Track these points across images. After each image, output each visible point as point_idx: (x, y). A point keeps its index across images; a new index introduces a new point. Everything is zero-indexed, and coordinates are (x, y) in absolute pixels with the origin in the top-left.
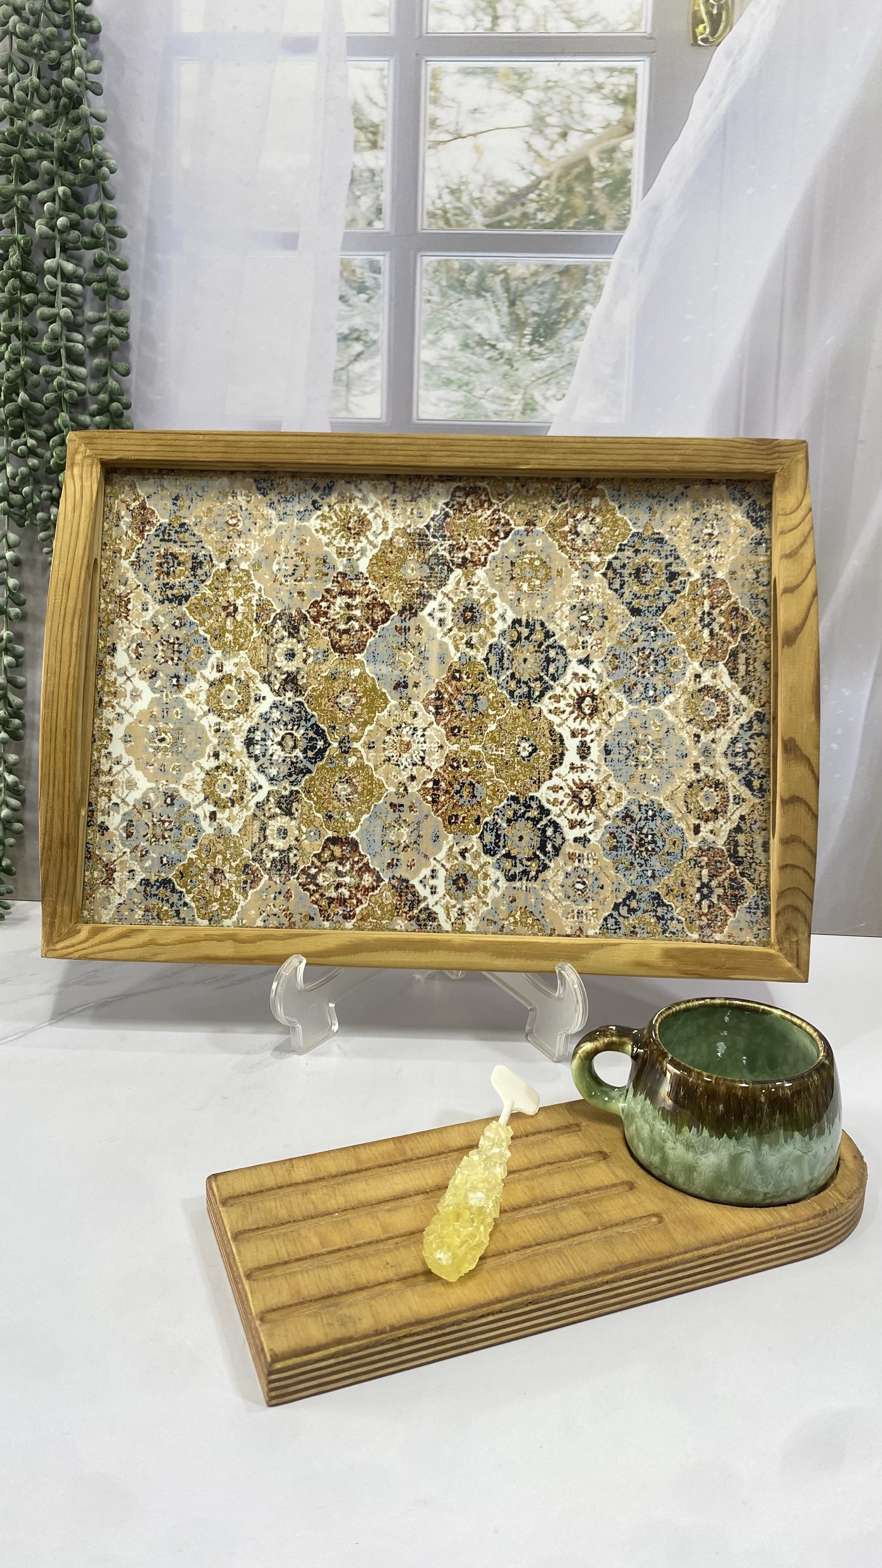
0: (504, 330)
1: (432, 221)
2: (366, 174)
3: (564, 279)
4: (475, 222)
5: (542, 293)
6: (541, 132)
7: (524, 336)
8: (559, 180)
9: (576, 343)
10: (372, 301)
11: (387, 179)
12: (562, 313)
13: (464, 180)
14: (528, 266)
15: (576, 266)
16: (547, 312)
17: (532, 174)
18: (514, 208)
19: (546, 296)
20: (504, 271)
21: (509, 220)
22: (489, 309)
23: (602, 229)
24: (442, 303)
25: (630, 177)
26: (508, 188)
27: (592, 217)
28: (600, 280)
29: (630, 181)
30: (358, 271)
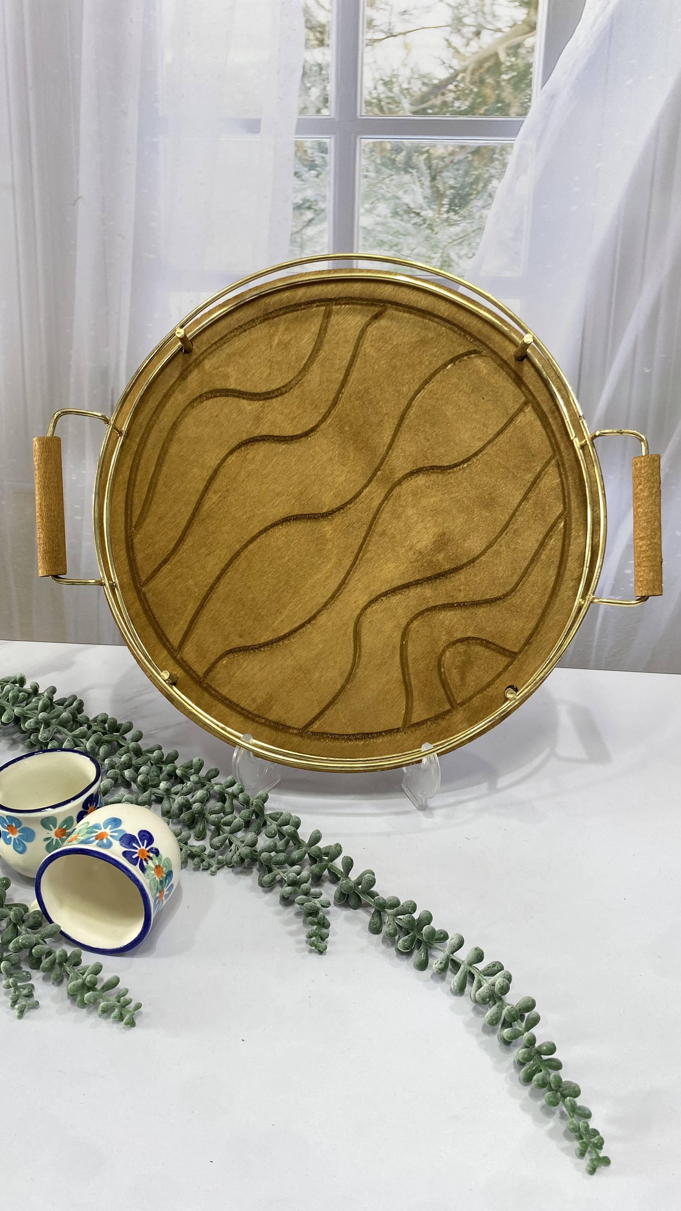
0: (427, 200)
1: (369, 108)
2: (315, 68)
3: (476, 158)
4: (404, 110)
5: (458, 170)
6: (459, 31)
7: (442, 205)
8: (473, 73)
9: (485, 212)
10: (321, 176)
11: (332, 72)
12: (474, 187)
13: (395, 73)
14: (446, 147)
15: (486, 147)
16: (462, 185)
17: (451, 67)
18: (436, 97)
19: (461, 172)
20: (427, 151)
21: (431, 107)
22: (414, 183)
23: (507, 115)
24: (377, 178)
25: (531, 70)
26: (431, 79)
27: (499, 105)
28: (504, 159)
29: (531, 73)
30: (310, 151)
